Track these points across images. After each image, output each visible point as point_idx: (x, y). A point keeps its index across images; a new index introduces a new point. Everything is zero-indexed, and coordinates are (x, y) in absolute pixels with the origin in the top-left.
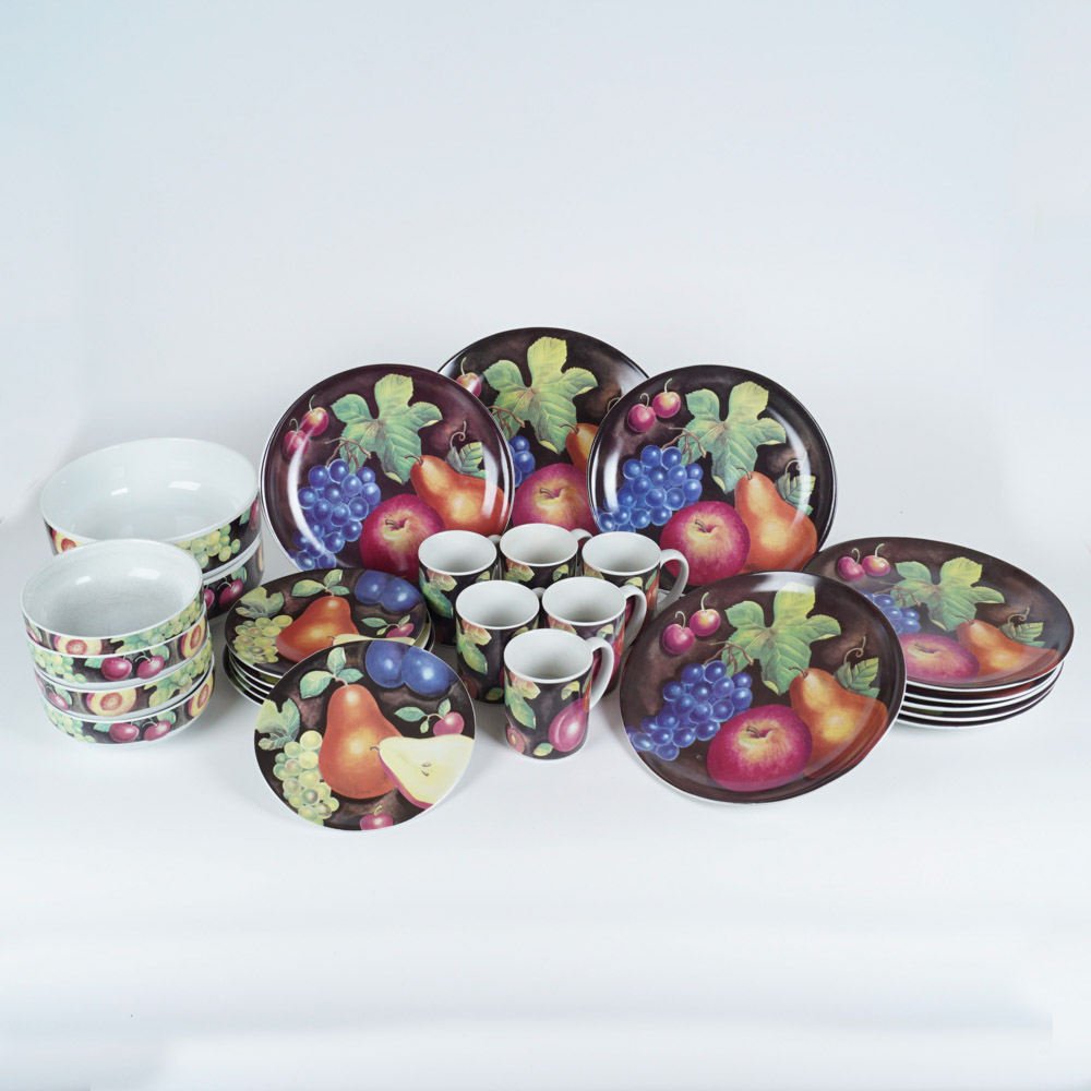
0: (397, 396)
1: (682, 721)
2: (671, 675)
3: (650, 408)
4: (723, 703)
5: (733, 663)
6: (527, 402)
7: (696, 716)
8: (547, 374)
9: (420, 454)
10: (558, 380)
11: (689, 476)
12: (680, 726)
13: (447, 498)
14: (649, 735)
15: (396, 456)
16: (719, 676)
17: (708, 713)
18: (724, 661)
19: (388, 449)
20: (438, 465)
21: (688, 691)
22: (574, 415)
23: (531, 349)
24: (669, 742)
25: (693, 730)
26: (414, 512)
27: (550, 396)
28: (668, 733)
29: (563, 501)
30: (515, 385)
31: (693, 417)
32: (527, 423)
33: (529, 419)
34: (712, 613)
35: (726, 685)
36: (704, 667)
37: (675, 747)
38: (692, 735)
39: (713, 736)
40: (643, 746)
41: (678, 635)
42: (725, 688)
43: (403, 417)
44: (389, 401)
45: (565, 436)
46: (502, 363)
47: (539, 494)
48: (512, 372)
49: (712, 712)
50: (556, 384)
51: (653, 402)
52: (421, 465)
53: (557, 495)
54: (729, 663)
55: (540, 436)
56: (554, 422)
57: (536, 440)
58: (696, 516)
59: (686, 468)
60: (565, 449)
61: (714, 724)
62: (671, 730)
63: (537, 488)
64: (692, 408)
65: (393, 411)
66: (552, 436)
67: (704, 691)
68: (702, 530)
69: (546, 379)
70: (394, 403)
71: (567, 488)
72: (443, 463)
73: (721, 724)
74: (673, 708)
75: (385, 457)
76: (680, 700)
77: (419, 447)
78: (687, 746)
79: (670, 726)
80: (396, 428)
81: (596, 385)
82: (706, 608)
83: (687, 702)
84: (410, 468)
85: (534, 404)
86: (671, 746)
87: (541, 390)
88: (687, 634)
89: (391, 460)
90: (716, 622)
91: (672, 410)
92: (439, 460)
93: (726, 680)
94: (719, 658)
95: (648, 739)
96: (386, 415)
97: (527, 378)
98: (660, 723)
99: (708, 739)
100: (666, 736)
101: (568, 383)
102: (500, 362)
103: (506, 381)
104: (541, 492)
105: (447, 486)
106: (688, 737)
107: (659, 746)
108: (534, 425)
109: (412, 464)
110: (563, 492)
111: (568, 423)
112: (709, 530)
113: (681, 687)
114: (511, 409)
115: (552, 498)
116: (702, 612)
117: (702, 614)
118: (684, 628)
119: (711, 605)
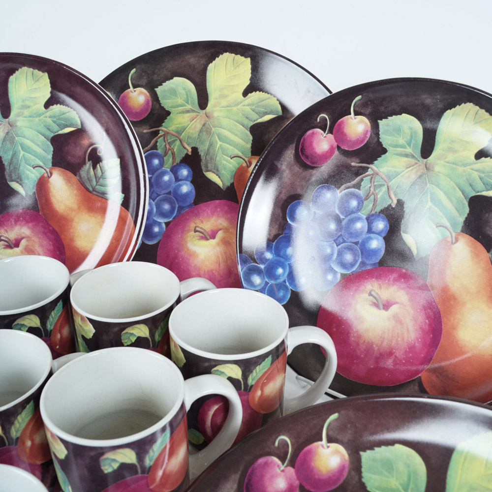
0: (33, 96)
3: (331, 136)
6: (199, 126)
8: (226, 96)
9: (50, 164)
10: (237, 104)
11: (370, 230)
13: (73, 220)
15: (23, 164)
19: (15, 154)
20: (68, 180)
22: (249, 146)
23: (211, 66)
26: (33, 231)
27: (225, 122)
29: (218, 244)
30: (189, 107)
31: (385, 151)
32: (195, 150)
33: (197, 145)
34: (337, 452)
41: (273, 477)
43: (37, 119)
44: (23, 101)
45: (234, 169)
46: (177, 80)
47: (192, 233)
48: (188, 93)
50: (235, 109)
51: (334, 127)
52: (49, 177)
53: (213, 236)
55: (207, 167)
56: (224, 151)
57: (201, 170)
58: (371, 286)
59: (367, 219)
60: (232, 184)
63: (192, 225)
64: (386, 139)
65: (26, 113)
66: (220, 167)
69: (224, 103)
70: (28, 103)
71: (226, 230)
72: (75, 179)
75: (11, 163)
77: (50, 157)
80: (28, 132)
81: (280, 113)
82: (330, 439)
84: (36, 180)
85: (206, 129)
87: (216, 114)
88: (288, 479)
89: (16, 168)
90: (342, 470)
91: (359, 141)
92: (71, 175)
96: (18, 115)
97: (203, 100)
101: (248, 109)
102: (175, 78)
103: (180, 101)
104: (196, 231)
105: (75, 206)
108: (202, 154)
109: (39, 176)
110: (220, 235)
111: (240, 154)
112: (387, 306)
114: (179, 132)
115: (207, 239)
116: (323, 446)
117: (321, 450)
118: (286, 467)
119: (339, 437)
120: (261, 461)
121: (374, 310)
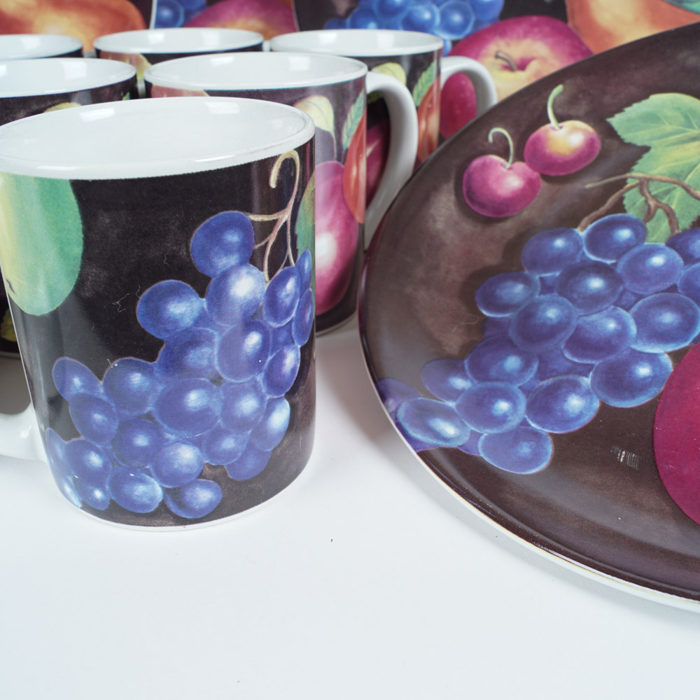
1: (543, 361)
2: (491, 260)
4: (663, 304)
5: (660, 212)
7: (583, 343)
12: (542, 375)
14: (451, 404)
16: (627, 247)
17: (622, 333)
18: (632, 213)
21: (547, 288)
24: (514, 422)
25: (586, 381)
28: (507, 396)
34: (575, 130)
35: (658, 260)
36: (582, 233)
37: (536, 434)
38: (586, 394)
39: (655, 391)
40: (437, 435)
41: (500, 178)
42: (656, 269)
49: (633, 329)
54: (650, 215)
58: (497, 46)
61: (652, 359)
62: (515, 387)
67: (596, 283)
68: (509, 68)
73: (674, 355)
74: (512, 333)
76: (528, 313)
78: (575, 427)
79: (510, 378)
82: (561, 119)
83: (552, 314)
86: (523, 432)
88: (521, 175)
90: (590, 144)
93: (653, 251)
94: (619, 207)
95: (448, 415)
98: (480, 372)
99: (642, 400)
100: (503, 406)
106: (574, 403)
107: (486, 432)
112: (522, 65)
113: (527, 281)
116: (553, 129)
117: (552, 134)
118: (513, 162)
119: (572, 112)
120: (477, 163)
121: (508, 75)
